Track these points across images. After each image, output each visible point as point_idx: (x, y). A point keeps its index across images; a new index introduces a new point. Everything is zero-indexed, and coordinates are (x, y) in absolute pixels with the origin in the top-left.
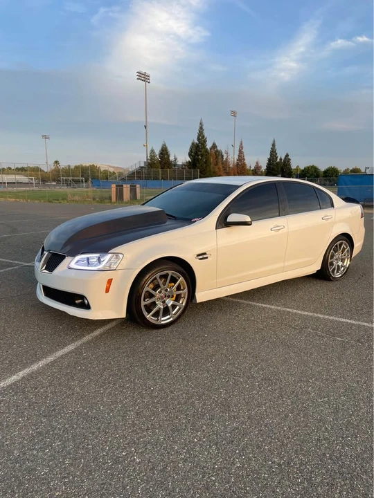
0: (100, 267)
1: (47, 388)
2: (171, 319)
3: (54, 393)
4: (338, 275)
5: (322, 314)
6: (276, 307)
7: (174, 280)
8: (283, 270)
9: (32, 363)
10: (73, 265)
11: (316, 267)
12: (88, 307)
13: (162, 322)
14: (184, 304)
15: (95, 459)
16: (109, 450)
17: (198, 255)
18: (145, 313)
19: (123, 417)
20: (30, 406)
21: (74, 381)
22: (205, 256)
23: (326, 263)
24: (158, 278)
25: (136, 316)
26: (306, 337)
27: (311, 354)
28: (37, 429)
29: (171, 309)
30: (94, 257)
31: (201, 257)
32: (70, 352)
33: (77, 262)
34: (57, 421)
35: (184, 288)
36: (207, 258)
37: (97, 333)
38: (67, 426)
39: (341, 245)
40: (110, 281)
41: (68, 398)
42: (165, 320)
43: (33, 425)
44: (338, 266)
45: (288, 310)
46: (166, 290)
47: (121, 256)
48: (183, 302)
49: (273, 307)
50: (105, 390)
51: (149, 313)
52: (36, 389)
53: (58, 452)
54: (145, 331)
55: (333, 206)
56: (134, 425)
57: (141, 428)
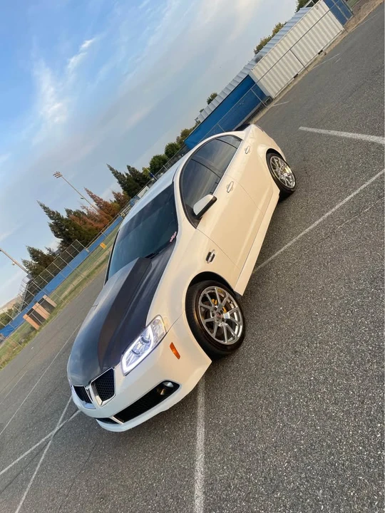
0: (152, 344)
1: (238, 475)
2: (241, 327)
3: (249, 471)
4: (293, 184)
5: (327, 212)
6: (292, 242)
7: (213, 296)
8: (263, 214)
9: (191, 476)
10: (126, 369)
11: (277, 191)
12: (176, 386)
13: (239, 336)
14: (237, 306)
15: (368, 465)
16: (364, 447)
17: (207, 259)
18: (222, 342)
19: (330, 418)
20: (248, 501)
21: (247, 446)
22: (212, 255)
23: (279, 183)
24: (202, 305)
25: (219, 352)
26: (344, 233)
27: (369, 236)
28: (285, 506)
29: (233, 320)
30: (137, 344)
31: (210, 259)
32: (207, 434)
33: (127, 363)
34: (289, 483)
35: (225, 294)
36: (214, 255)
37: (201, 399)
38: (303, 475)
39: (273, 161)
40: (172, 346)
41: (266, 460)
42: (238, 331)
43: (276, 509)
44: (287, 177)
45: (301, 234)
46: (216, 309)
47: (159, 318)
48: (234, 306)
49: (289, 244)
50: (283, 422)
51: (223, 339)
52: (230, 486)
53: (332, 497)
54: (235, 357)
55: (240, 140)
56: (348, 413)
57: (357, 408)
